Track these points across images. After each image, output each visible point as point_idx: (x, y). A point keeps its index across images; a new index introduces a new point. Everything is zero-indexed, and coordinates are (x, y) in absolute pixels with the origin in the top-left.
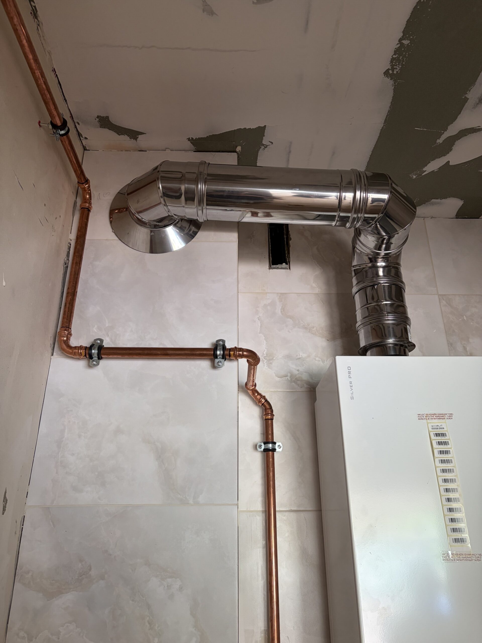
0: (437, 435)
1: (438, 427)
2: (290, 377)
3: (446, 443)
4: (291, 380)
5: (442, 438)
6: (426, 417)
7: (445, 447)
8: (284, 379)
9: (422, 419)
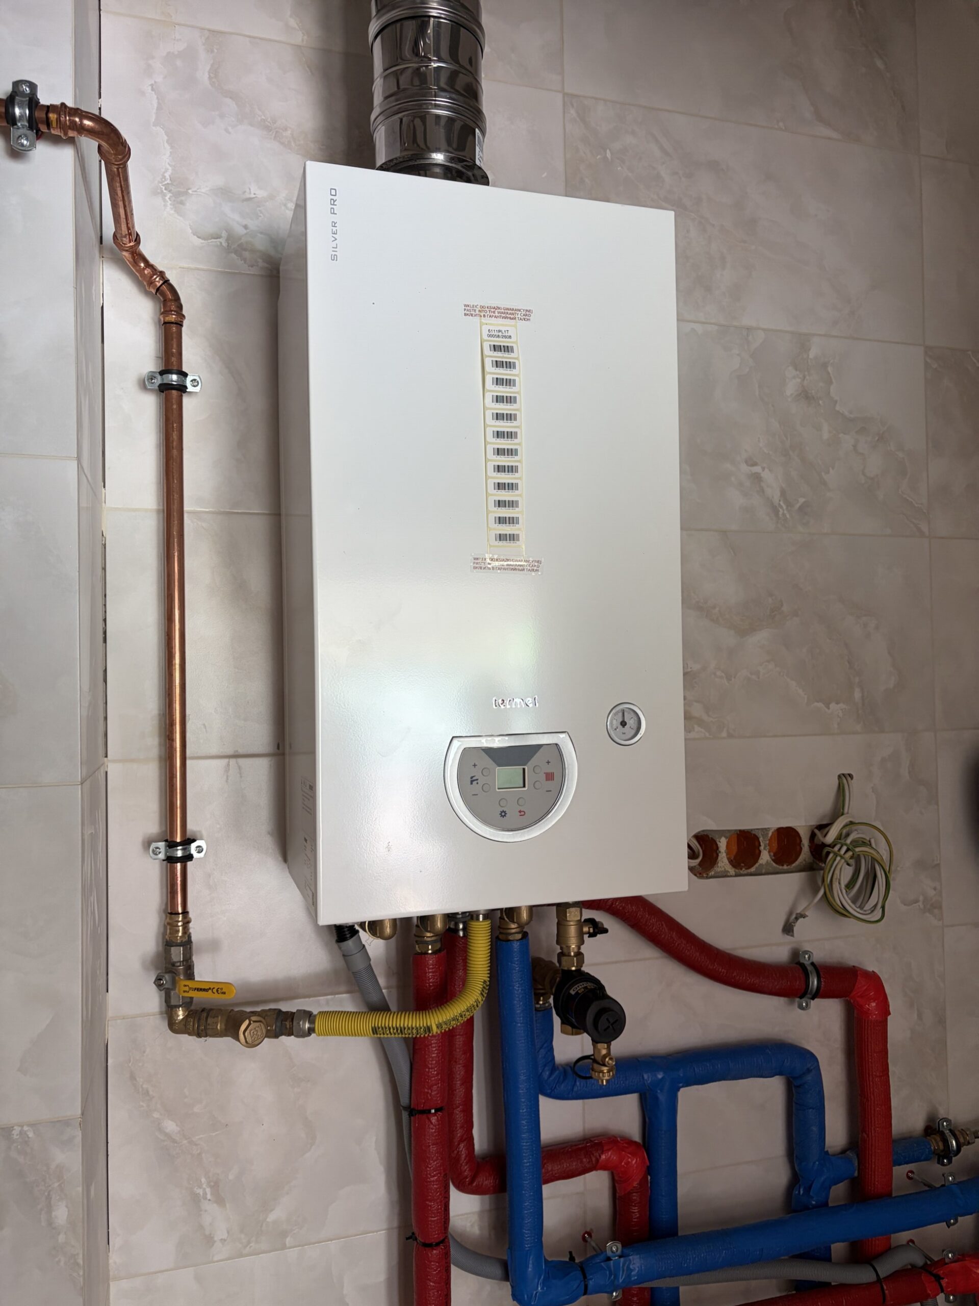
0: (496, 348)
1: (500, 334)
2: (226, 240)
3: (510, 365)
4: (228, 246)
5: (505, 355)
6: (480, 311)
7: (508, 371)
8: (212, 242)
9: (472, 315)
